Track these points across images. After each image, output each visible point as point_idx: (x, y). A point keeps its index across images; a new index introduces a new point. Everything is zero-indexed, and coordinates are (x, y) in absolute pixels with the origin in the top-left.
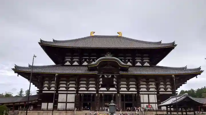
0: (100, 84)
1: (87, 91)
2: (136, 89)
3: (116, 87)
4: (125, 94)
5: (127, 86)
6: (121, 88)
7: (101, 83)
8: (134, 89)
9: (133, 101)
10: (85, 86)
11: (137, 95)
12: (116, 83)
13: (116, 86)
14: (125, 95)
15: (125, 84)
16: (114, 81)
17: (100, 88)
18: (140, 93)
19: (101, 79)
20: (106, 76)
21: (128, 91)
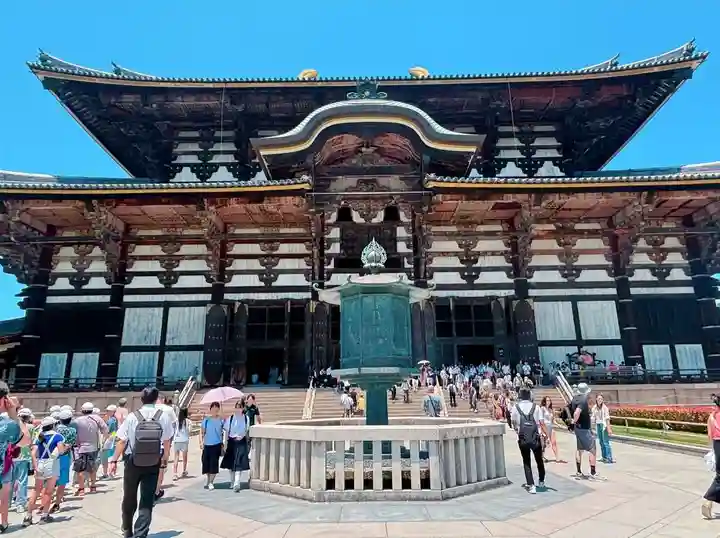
0: (330, 257)
1: (268, 289)
2: (509, 276)
3: (407, 266)
4: (456, 300)
5: (462, 261)
6: (436, 274)
7: (335, 249)
8: (501, 277)
9: (501, 332)
10: (256, 265)
11: (515, 303)
12: (408, 247)
13: (409, 263)
14: (456, 307)
15: (456, 254)
16: (402, 239)
17: (330, 273)
18: (532, 292)
19: (335, 233)
20: (356, 218)
21: (472, 286)
